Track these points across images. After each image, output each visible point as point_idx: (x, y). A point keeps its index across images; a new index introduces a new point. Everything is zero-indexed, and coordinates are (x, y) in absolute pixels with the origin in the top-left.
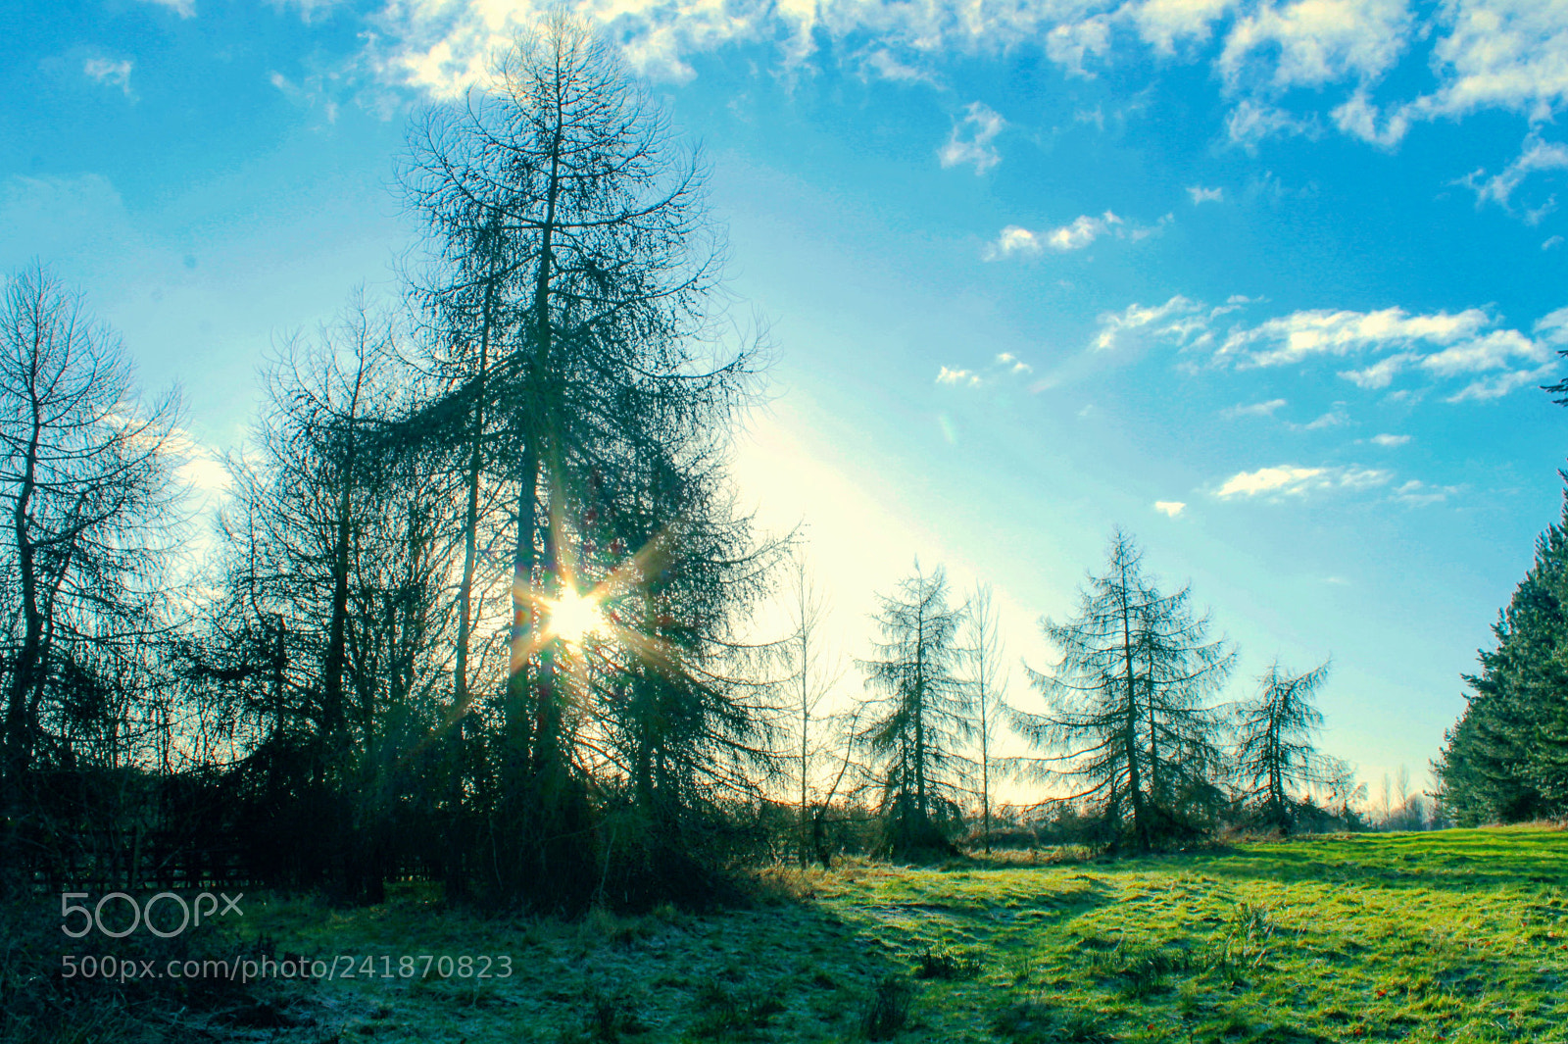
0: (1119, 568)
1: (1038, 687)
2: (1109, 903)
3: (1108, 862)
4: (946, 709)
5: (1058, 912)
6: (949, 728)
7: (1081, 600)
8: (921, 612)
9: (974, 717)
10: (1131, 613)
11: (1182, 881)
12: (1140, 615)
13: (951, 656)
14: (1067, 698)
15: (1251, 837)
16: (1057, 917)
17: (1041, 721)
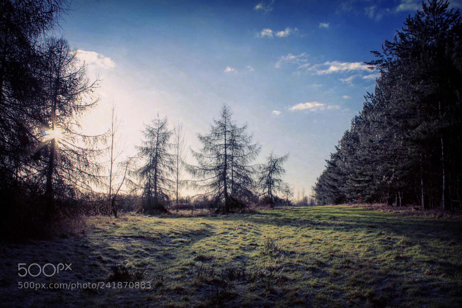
0: (224, 118)
1: (195, 157)
2: (212, 235)
3: (215, 216)
4: (165, 163)
5: (190, 240)
6: (166, 170)
7: (211, 128)
8: (158, 131)
9: (174, 166)
10: (227, 133)
11: (241, 225)
12: (230, 134)
13: (168, 146)
14: (205, 160)
15: (262, 208)
16: (190, 242)
17: (195, 168)
